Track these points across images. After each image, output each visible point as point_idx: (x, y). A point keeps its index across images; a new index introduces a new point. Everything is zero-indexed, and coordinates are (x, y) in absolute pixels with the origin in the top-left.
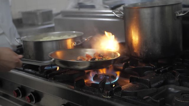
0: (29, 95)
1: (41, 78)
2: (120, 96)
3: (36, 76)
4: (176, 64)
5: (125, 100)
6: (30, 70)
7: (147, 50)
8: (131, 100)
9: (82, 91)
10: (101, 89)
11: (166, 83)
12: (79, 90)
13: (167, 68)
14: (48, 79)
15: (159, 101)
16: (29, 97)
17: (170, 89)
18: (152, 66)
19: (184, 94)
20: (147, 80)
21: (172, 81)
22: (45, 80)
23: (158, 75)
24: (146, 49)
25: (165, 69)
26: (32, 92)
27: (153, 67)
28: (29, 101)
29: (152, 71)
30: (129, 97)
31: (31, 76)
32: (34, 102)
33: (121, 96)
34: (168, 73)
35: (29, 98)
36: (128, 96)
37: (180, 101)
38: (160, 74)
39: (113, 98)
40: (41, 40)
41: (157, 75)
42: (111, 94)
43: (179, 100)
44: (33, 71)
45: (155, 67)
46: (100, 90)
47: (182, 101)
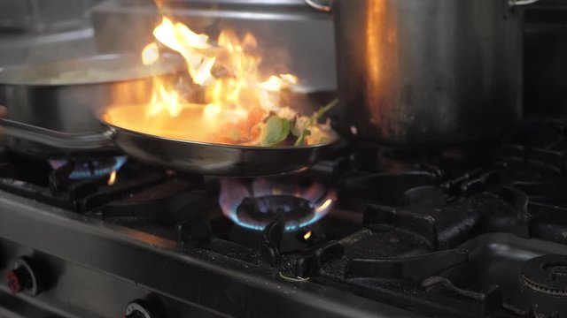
0: (16, 266)
1: (60, 210)
2: (342, 278)
3: (41, 204)
4: (505, 165)
5: (361, 292)
6: (19, 183)
7: (412, 118)
8: (382, 290)
9: (207, 259)
10: (272, 252)
11: (483, 228)
12: (194, 255)
13: (482, 179)
14: (84, 214)
15: (483, 296)
16: (17, 276)
17: (494, 246)
18: (430, 171)
19: (552, 266)
20: (427, 221)
21: (502, 222)
22: (73, 218)
23: (452, 201)
24: (410, 115)
25: (475, 181)
26: (25, 258)
27: (434, 175)
28: (18, 287)
29: (433, 187)
30: (375, 279)
31: (23, 203)
32: (34, 289)
33: (346, 277)
34: (485, 193)
35: (15, 278)
36: (372, 277)
37: (543, 291)
38: (462, 199)
39: (315, 282)
40: (54, 82)
41: (450, 199)
42: (310, 269)
43: (538, 289)
44: (31, 185)
45: (439, 172)
46: (270, 254)
47: (549, 292)
